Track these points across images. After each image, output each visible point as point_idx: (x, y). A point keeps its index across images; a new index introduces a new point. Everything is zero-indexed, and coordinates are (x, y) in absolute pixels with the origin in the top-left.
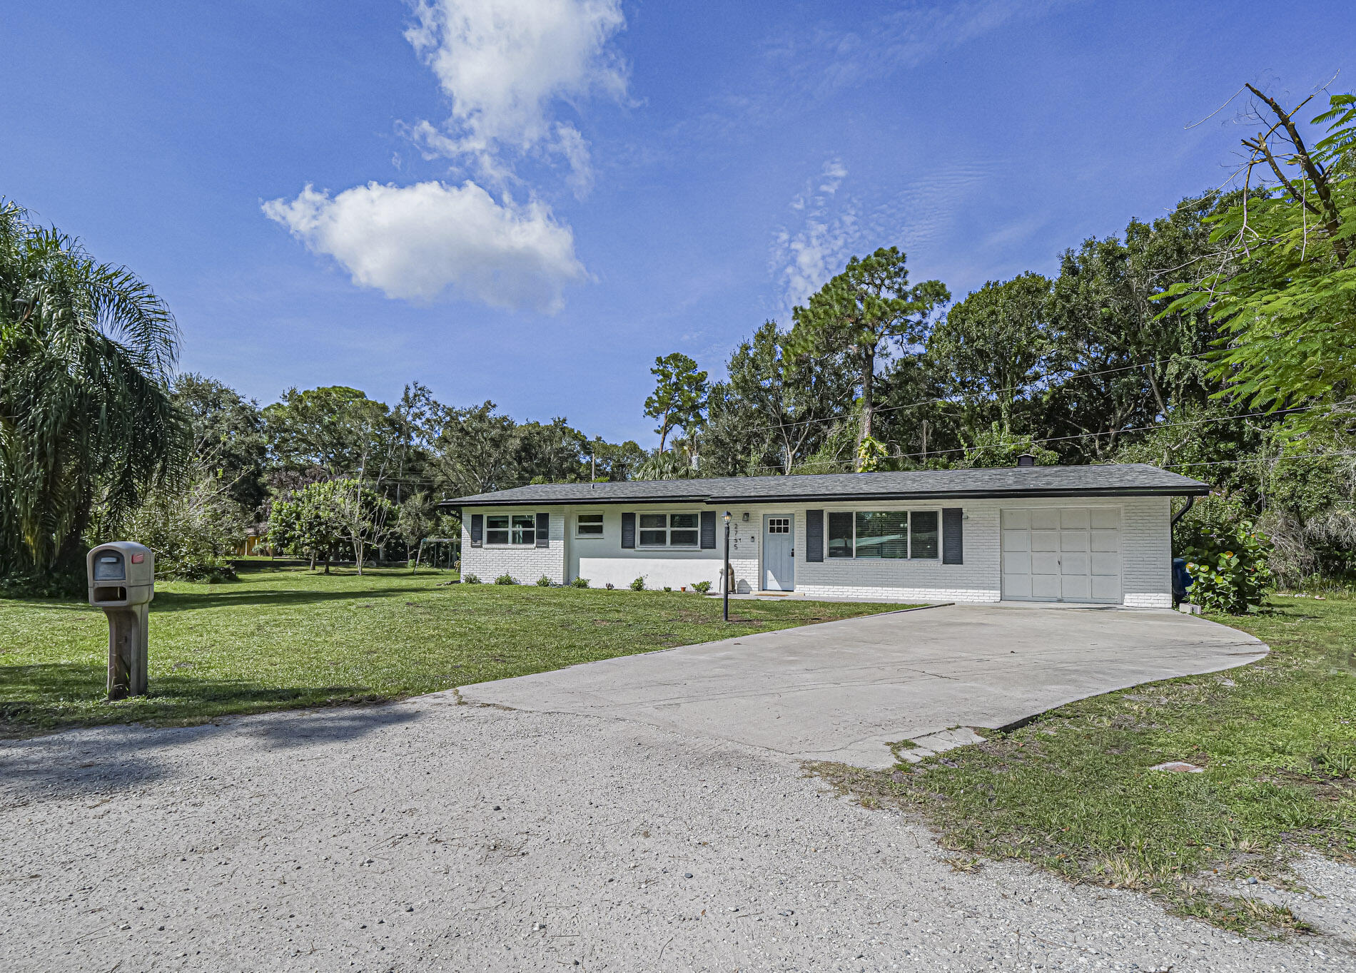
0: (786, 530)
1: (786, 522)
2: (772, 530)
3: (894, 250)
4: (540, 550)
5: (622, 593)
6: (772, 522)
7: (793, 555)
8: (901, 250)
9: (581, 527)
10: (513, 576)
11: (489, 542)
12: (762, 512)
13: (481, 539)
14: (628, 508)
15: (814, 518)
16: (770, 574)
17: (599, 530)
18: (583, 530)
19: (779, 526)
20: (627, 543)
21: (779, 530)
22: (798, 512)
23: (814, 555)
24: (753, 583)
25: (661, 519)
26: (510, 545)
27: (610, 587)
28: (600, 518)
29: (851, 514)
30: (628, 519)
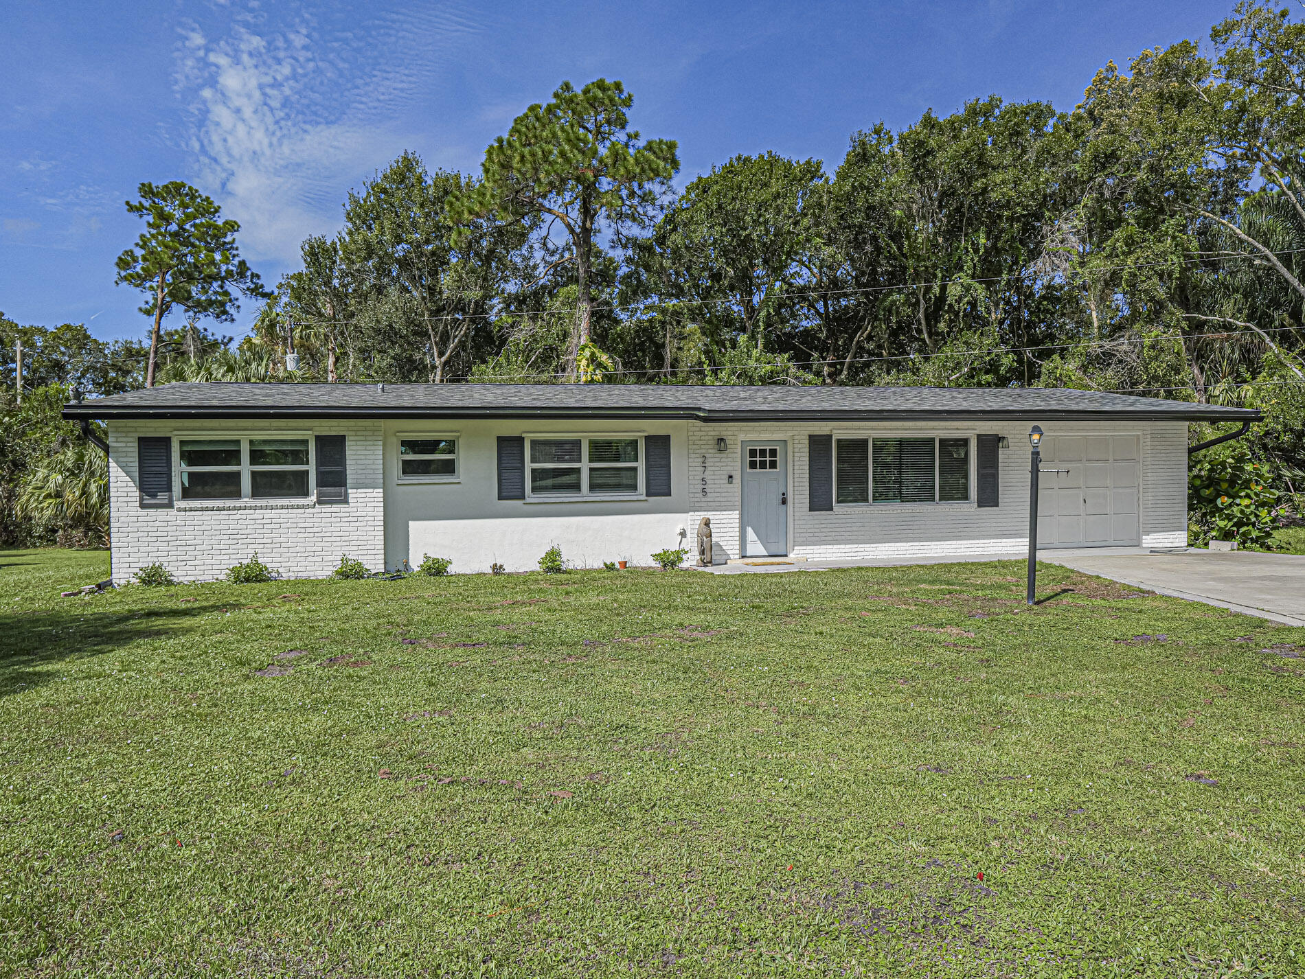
0: (773, 465)
1: (773, 453)
2: (753, 465)
3: (618, 86)
4: (327, 509)
5: (524, 579)
6: (753, 453)
7: (784, 502)
8: (626, 90)
9: (406, 463)
10: (270, 562)
11: (187, 494)
12: (742, 437)
13: (169, 489)
14: (511, 428)
15: (819, 445)
16: (749, 530)
17: (448, 467)
18: (409, 468)
19: (763, 459)
20: (510, 489)
21: (763, 465)
22: (796, 436)
23: (819, 503)
24: (732, 549)
25: (570, 448)
26: (246, 501)
27: (497, 570)
28: (451, 447)
29: (865, 441)
30: (509, 447)
